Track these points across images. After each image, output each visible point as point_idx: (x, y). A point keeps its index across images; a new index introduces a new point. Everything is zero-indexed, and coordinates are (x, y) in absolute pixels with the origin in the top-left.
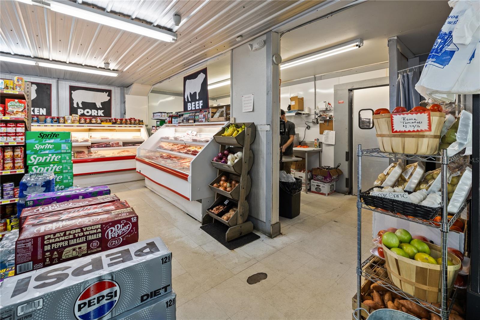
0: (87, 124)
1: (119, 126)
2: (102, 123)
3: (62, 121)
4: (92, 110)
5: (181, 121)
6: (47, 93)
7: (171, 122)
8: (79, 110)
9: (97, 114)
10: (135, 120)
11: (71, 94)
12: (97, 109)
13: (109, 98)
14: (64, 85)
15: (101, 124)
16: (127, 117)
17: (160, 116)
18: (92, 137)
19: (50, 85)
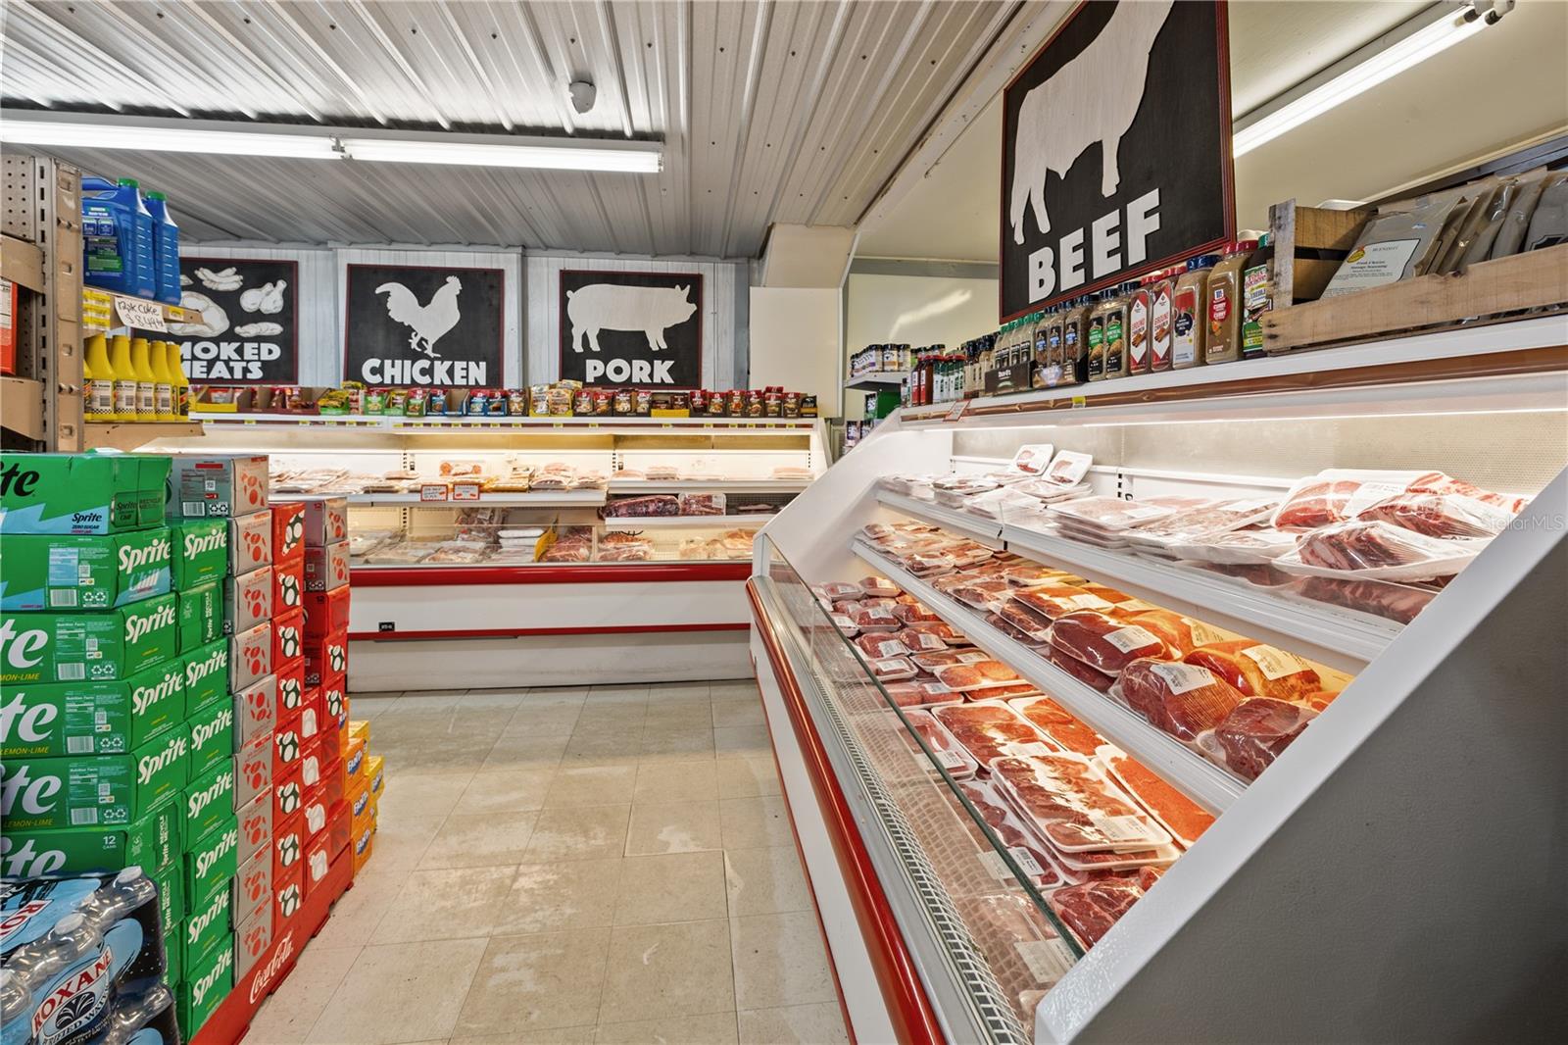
0: (599, 415)
1: (715, 426)
2: (653, 411)
3: (516, 406)
4: (634, 361)
5: (981, 385)
6: (491, 305)
7: (925, 396)
8: (590, 363)
9: (651, 376)
10: (782, 396)
11: (564, 302)
12: (651, 356)
13: (693, 307)
14: (545, 270)
15: (648, 414)
16: (756, 384)
17: (877, 367)
18: (625, 468)
19: (498, 275)
